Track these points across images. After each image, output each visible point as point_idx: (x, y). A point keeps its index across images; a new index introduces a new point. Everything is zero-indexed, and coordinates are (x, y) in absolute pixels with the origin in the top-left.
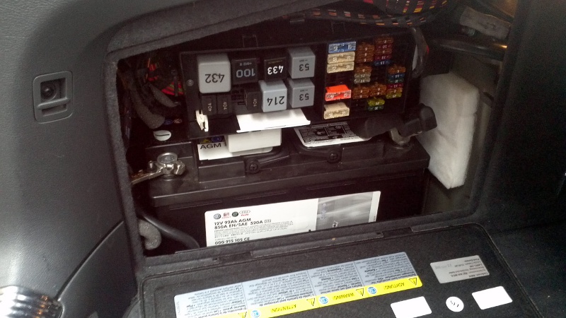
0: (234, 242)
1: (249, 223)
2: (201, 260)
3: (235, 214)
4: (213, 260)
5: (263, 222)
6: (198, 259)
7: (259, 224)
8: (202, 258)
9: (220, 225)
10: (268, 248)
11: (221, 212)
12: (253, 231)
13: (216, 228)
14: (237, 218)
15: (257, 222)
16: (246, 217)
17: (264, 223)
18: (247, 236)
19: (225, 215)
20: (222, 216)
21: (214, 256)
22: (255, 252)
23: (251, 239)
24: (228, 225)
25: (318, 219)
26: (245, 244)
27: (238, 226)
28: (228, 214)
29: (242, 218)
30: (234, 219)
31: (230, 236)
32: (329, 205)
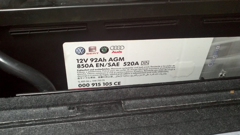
0: (102, 86)
1: (121, 63)
2: (53, 109)
3: (104, 50)
4: (70, 109)
5: (140, 63)
6: (48, 107)
7: (134, 66)
8: (54, 106)
9: (84, 63)
10: (145, 98)
11: (86, 45)
12: (126, 75)
13: (79, 66)
14: (107, 56)
15: (132, 64)
16: (119, 56)
17: (140, 65)
18: (118, 79)
19: (90, 50)
20: (87, 51)
21: (71, 104)
22: (127, 102)
23: (122, 84)
24: (94, 64)
25: (205, 65)
26: (115, 91)
27: (107, 67)
28: (95, 48)
29: (113, 56)
30: (102, 56)
31: (97, 78)
32: (223, 48)
